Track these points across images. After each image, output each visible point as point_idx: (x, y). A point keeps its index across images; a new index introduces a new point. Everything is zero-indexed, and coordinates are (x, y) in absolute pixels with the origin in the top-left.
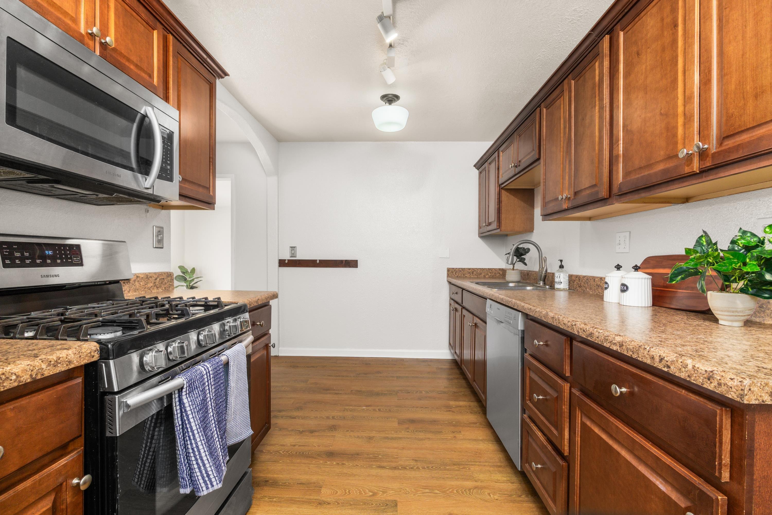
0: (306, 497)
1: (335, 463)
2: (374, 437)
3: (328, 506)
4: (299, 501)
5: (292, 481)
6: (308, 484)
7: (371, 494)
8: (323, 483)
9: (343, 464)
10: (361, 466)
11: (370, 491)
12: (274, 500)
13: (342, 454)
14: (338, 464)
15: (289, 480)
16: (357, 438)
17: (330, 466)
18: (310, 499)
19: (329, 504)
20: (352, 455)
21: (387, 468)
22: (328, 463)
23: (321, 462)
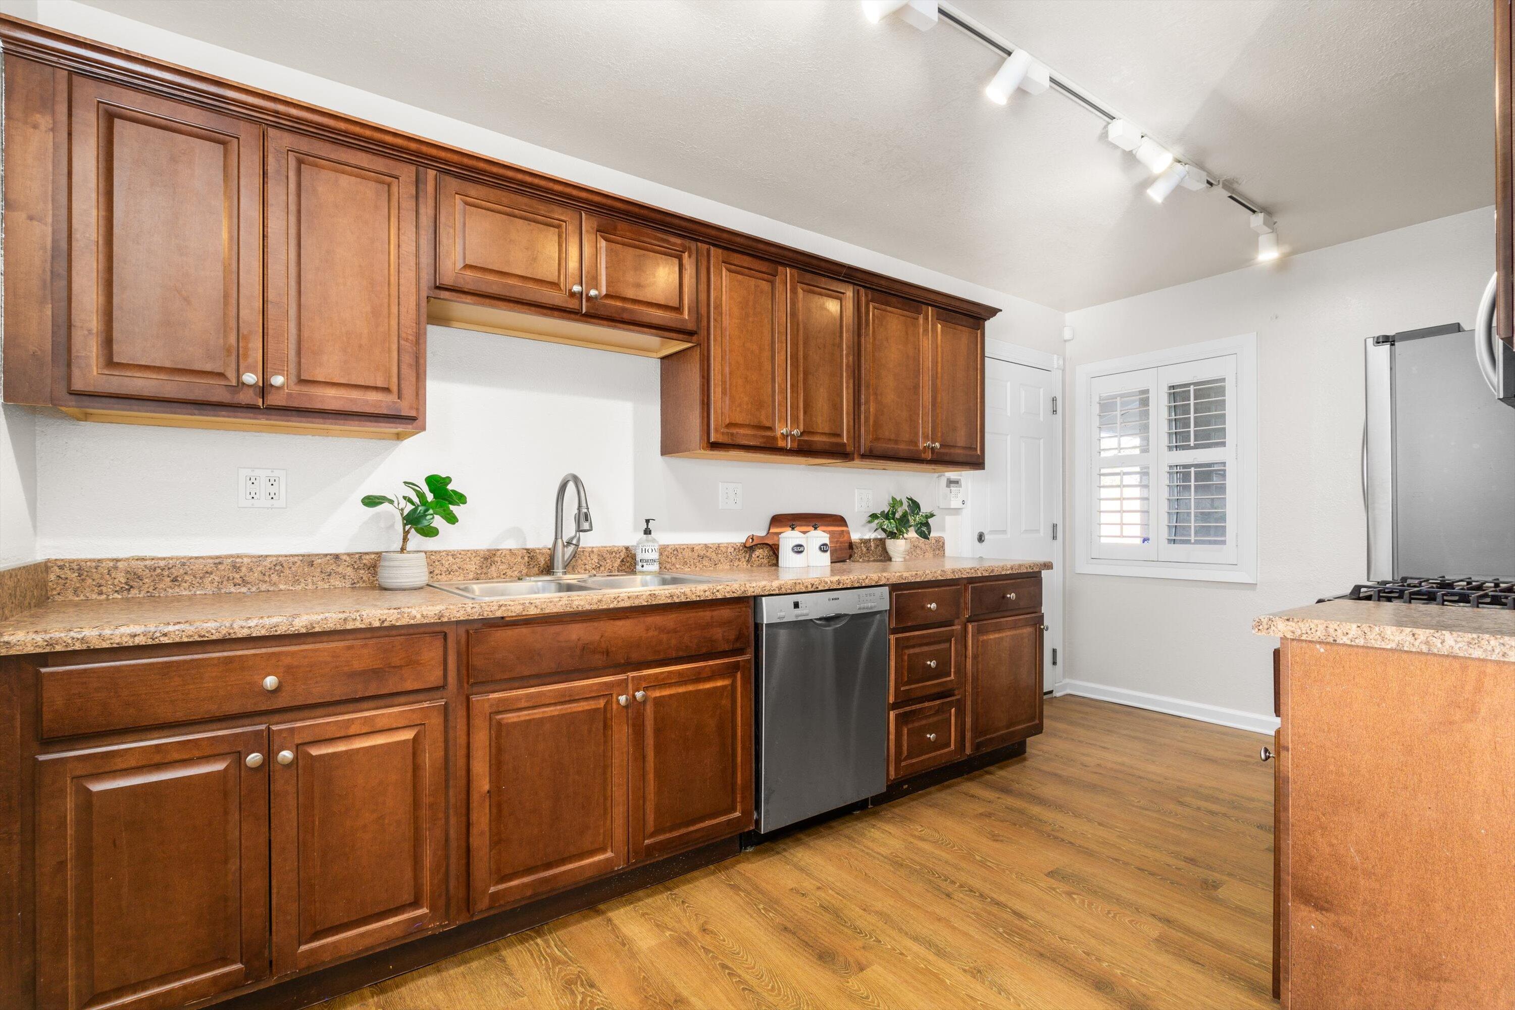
0: (1191, 939)
1: (1105, 964)
2: (965, 971)
3: (1153, 912)
4: (1210, 941)
5: (1214, 975)
6: (1180, 956)
7: (1075, 896)
8: (1149, 944)
9: (1088, 954)
10: (1054, 934)
11: (1074, 899)
12: (1256, 962)
13: (1075, 973)
14: (1098, 959)
15: (1221, 980)
16: (1005, 991)
17: (1119, 964)
18: (1183, 933)
19: (1154, 915)
20: (1054, 961)
21: (1010, 909)
22: (1119, 972)
23: (1134, 981)
